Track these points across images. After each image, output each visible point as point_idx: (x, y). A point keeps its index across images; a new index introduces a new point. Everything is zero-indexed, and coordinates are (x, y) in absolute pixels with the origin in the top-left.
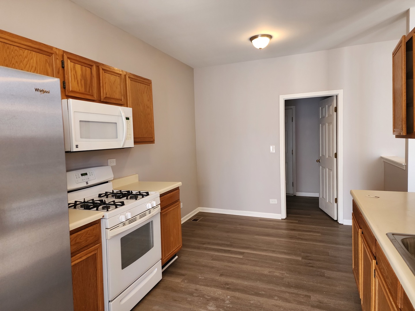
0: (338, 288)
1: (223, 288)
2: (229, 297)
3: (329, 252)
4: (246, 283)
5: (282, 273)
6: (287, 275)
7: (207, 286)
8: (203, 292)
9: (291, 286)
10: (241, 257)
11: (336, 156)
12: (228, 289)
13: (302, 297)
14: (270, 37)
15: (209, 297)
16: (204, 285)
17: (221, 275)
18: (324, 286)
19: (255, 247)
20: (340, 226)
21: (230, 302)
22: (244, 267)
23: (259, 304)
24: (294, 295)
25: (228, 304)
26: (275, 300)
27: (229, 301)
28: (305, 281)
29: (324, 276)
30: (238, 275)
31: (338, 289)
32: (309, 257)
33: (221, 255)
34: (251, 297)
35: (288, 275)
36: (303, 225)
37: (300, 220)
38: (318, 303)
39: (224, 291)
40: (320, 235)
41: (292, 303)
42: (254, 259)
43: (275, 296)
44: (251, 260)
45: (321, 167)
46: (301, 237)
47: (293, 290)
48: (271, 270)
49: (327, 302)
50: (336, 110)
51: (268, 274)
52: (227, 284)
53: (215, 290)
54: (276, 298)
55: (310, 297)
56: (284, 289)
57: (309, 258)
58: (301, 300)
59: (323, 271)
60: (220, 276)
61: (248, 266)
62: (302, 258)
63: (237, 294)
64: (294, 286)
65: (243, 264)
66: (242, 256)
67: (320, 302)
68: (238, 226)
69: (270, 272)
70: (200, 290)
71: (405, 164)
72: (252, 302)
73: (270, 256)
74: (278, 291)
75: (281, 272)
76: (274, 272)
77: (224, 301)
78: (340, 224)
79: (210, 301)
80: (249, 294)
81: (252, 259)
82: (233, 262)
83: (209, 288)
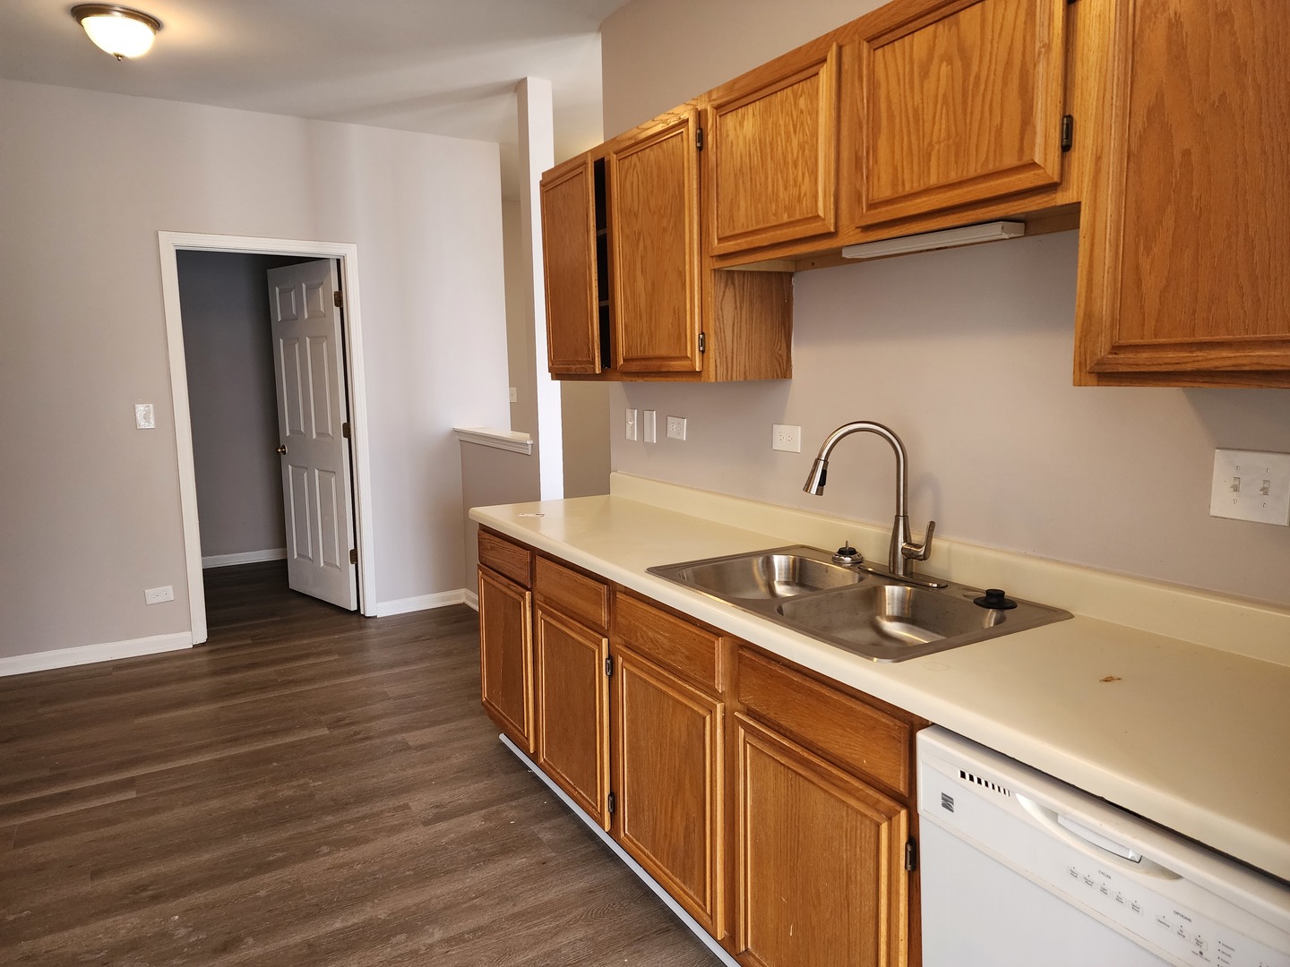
0: (454, 761)
1: (135, 905)
2: (177, 917)
3: (386, 690)
4: (207, 856)
5: (301, 785)
6: (316, 784)
7: (64, 927)
8: (63, 950)
9: (347, 804)
10: (132, 795)
11: (347, 431)
12: (156, 899)
13: (389, 814)
14: (155, 24)
15: (102, 954)
16: (51, 932)
17: (96, 874)
18: (424, 769)
19: (159, 751)
20: (370, 623)
21: (191, 929)
22: (168, 818)
23: (287, 887)
24: (367, 820)
25: (189, 935)
26: (324, 855)
27: (186, 927)
28: (373, 777)
29: (409, 748)
30: (160, 847)
31: (456, 761)
32: (344, 719)
33: (45, 820)
34: (249, 884)
35: (320, 783)
36: (274, 647)
37: (255, 636)
38: (434, 811)
39: (145, 912)
40: (336, 657)
41: (372, 840)
42: (183, 784)
43: (320, 845)
44: (176, 790)
45: (290, 467)
46: (291, 678)
47: (356, 810)
48: (261, 791)
49: (451, 799)
50: (339, 300)
51: (261, 803)
52: (143, 888)
53: (109, 922)
54: (325, 849)
55: (406, 807)
56: (333, 818)
57: (347, 721)
58: (391, 823)
59: (399, 737)
60: (92, 880)
61: (175, 811)
62: (329, 729)
63: (199, 898)
64: (352, 800)
65: (155, 811)
66: (134, 792)
67: (437, 807)
68: (40, 711)
69: (261, 798)
70: (47, 952)
71: (532, 442)
72: (262, 893)
73: (233, 757)
74: (319, 830)
75: (295, 783)
76: (276, 791)
77: (164, 935)
78: (370, 617)
79: (113, 961)
80: (238, 879)
81: (175, 786)
82: (109, 822)
83: (78, 931)
